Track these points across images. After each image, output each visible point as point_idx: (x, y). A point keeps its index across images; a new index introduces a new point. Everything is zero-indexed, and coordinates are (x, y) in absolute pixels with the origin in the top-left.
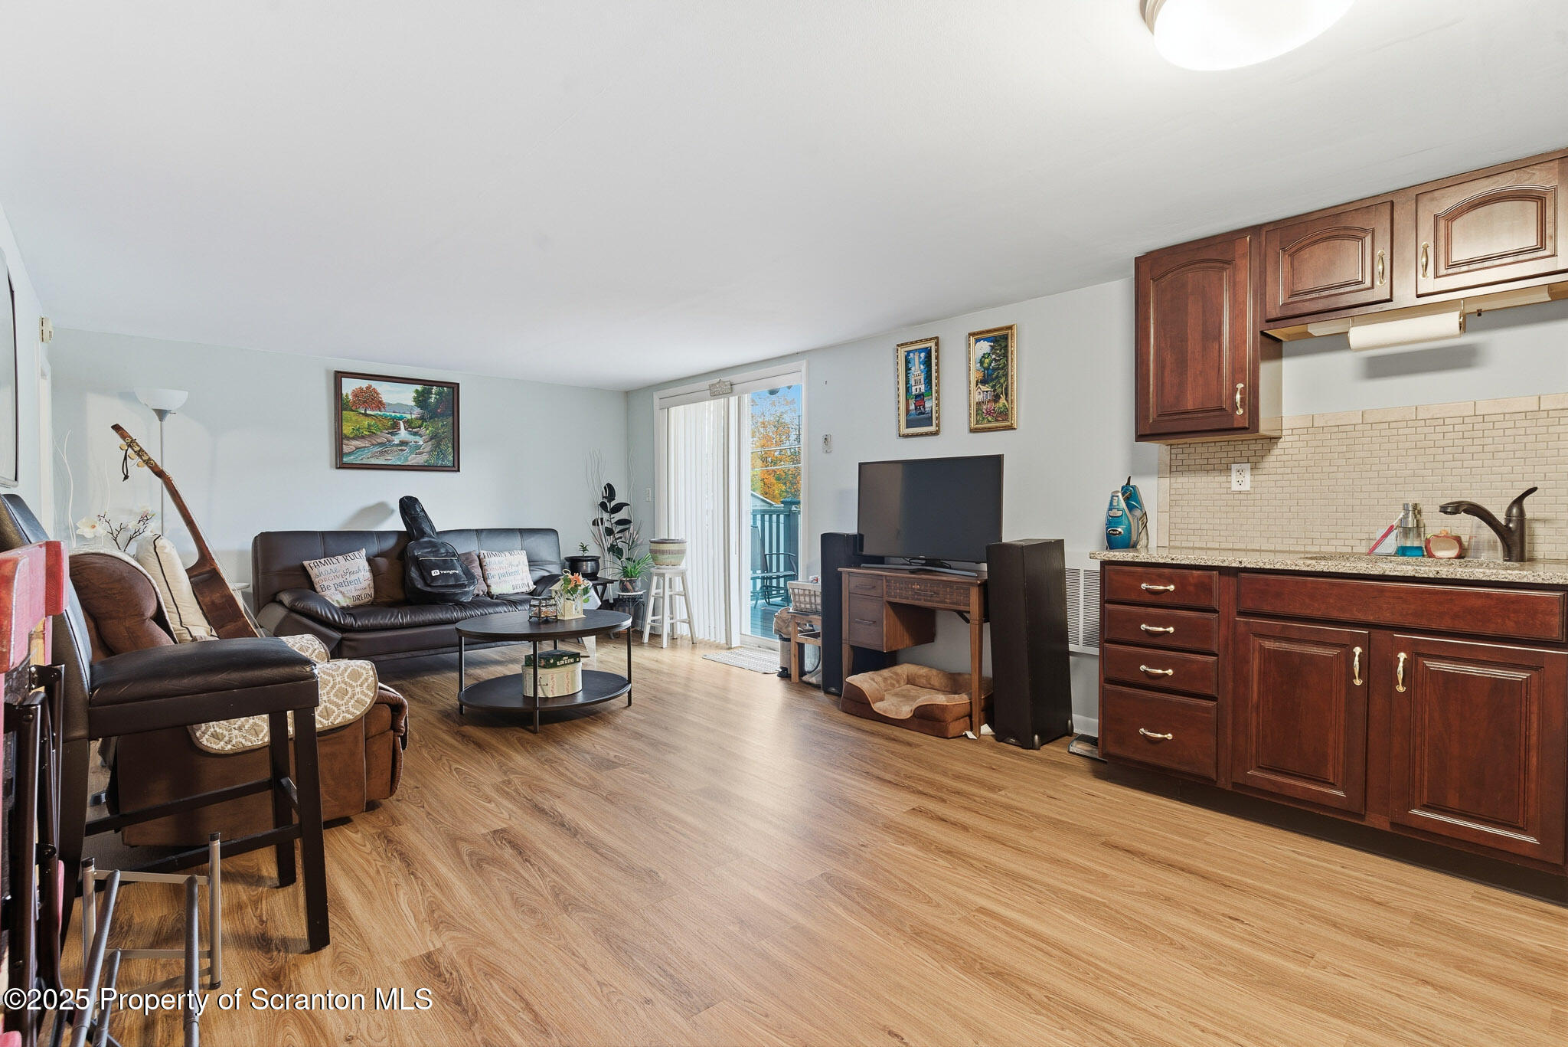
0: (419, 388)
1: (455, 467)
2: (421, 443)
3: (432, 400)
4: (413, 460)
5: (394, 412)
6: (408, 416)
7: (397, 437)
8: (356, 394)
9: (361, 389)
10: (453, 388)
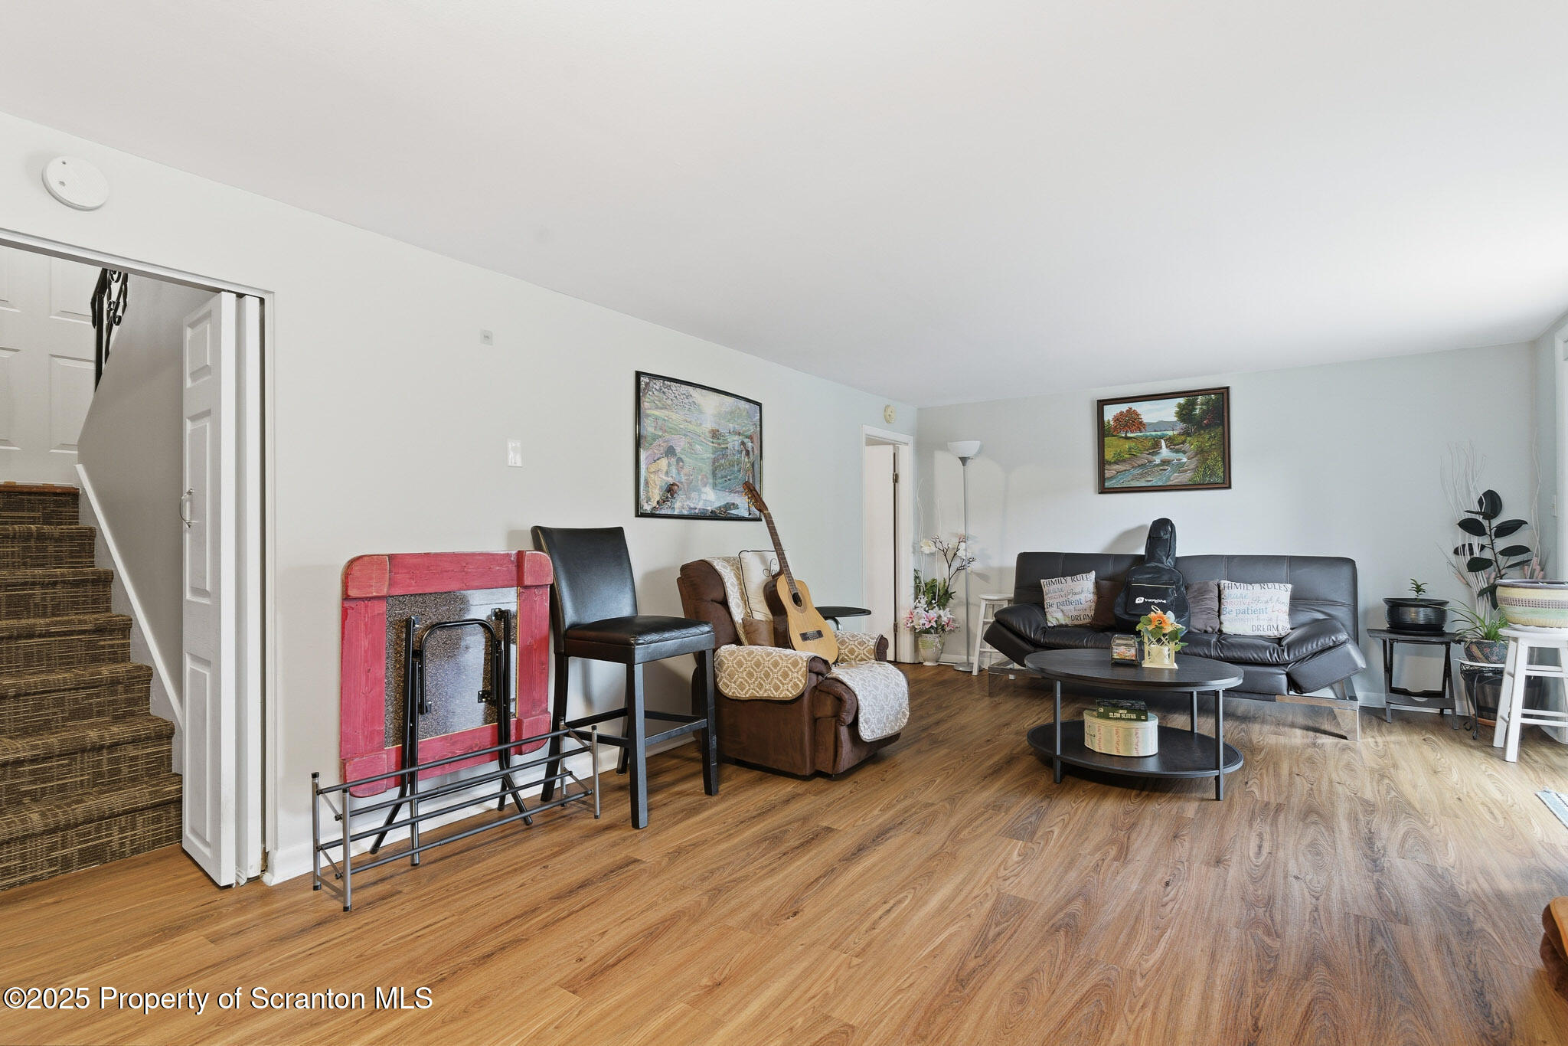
0: (1182, 400)
1: (1226, 484)
2: (1185, 460)
3: (1197, 411)
4: (1176, 478)
5: (1155, 431)
6: (1170, 433)
7: (1158, 456)
8: (1117, 419)
9: (1121, 413)
10: (1223, 394)
